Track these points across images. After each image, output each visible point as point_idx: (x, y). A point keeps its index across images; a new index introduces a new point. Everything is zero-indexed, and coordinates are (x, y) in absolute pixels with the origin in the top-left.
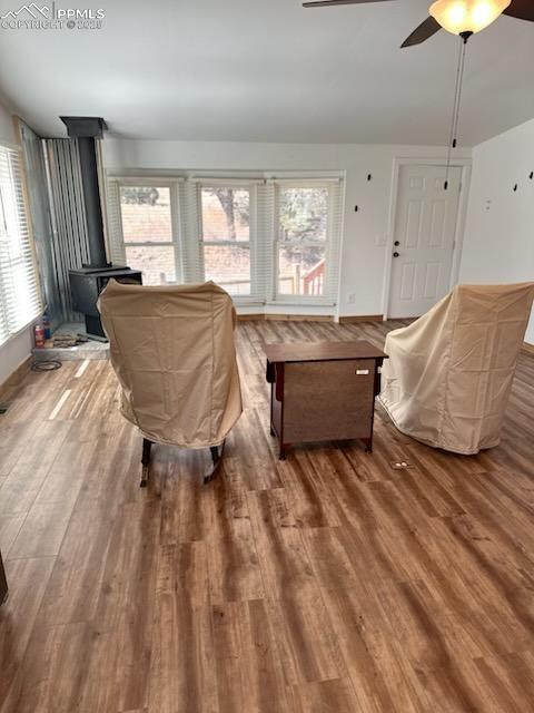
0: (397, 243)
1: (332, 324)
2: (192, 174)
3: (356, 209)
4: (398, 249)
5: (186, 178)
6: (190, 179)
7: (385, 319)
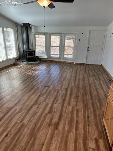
0: (89, 48)
1: (74, 64)
2: (48, 33)
3: (79, 40)
4: (89, 49)
5: (47, 34)
6: (48, 34)
7: (85, 64)
